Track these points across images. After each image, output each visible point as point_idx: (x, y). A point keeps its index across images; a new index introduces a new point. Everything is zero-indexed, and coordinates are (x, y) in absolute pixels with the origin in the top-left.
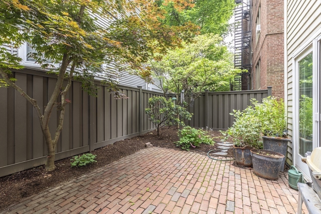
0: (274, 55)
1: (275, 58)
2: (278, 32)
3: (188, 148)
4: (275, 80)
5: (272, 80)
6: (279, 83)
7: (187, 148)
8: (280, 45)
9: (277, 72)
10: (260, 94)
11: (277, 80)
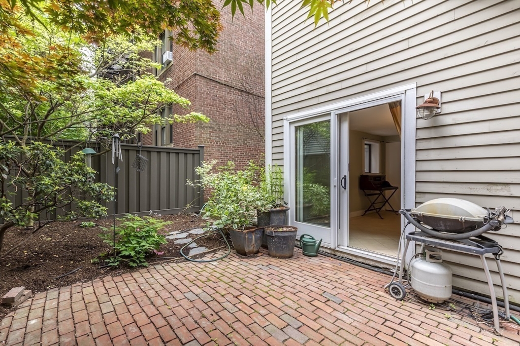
0: (203, 104)
1: (204, 109)
2: (207, 76)
3: (144, 262)
4: (204, 138)
5: (202, 137)
6: (208, 142)
7: (141, 262)
8: (209, 94)
9: (206, 127)
10: (192, 155)
11: (207, 138)
